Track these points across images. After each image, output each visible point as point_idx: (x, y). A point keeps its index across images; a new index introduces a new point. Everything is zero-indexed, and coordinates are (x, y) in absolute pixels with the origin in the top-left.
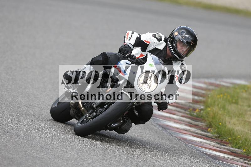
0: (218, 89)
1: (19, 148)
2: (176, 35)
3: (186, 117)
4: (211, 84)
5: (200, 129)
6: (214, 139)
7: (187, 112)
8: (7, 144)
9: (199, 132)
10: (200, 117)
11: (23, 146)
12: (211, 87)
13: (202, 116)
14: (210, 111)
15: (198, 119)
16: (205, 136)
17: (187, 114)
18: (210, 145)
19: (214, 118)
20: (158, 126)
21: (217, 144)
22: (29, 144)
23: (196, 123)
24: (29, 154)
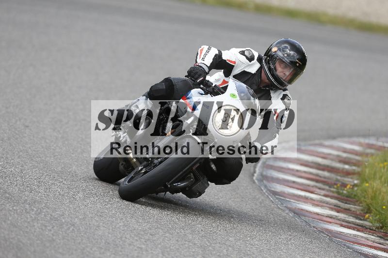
0: (380, 153)
1: (73, 244)
2: (275, 52)
3: (332, 197)
4: (370, 146)
5: (353, 215)
6: (375, 230)
7: (332, 189)
8: (54, 237)
9: (352, 219)
10: (353, 196)
11: (78, 241)
12: (369, 151)
13: (355, 196)
14: (368, 187)
15: (349, 199)
16: (360, 226)
17: (333, 192)
18: (368, 240)
19: (374, 198)
20: (287, 211)
21: (379, 239)
22: (88, 238)
23: (347, 206)
24: (87, 253)
